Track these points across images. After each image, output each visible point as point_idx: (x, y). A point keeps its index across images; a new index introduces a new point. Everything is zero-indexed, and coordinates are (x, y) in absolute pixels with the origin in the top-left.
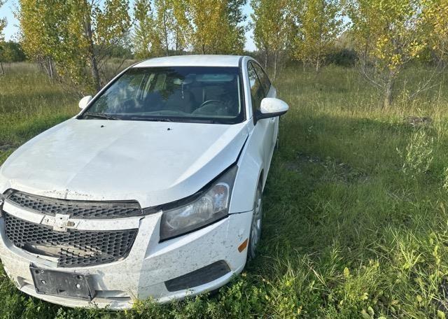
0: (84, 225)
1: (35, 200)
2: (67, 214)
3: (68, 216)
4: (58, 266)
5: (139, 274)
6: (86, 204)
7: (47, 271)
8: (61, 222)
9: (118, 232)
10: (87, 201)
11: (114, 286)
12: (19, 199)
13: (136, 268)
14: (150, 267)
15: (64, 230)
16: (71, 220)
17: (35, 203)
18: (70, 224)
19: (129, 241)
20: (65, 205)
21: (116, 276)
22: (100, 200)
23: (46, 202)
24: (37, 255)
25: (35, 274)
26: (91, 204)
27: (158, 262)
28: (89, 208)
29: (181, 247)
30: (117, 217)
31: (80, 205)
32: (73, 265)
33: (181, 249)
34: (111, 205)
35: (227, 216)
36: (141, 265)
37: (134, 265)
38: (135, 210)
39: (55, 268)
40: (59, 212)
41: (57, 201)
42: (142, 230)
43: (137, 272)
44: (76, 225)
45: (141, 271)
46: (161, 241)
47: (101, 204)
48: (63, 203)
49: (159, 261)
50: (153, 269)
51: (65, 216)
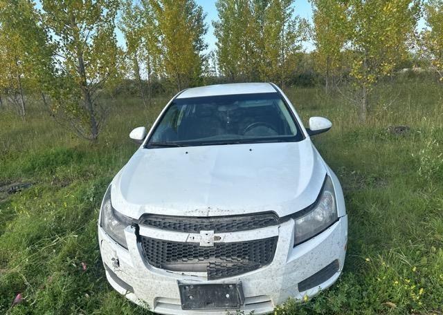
0: (229, 238)
1: (172, 221)
2: (210, 230)
3: (213, 231)
4: (208, 280)
5: (282, 278)
6: (226, 219)
7: (196, 286)
8: (208, 237)
9: (260, 241)
10: (227, 217)
11: (260, 291)
12: (155, 222)
13: (280, 272)
14: (290, 270)
15: (211, 244)
16: (217, 235)
17: (175, 224)
18: (216, 238)
19: (271, 248)
20: (206, 222)
21: (263, 282)
22: (241, 213)
23: (187, 221)
24: (181, 273)
25: (184, 291)
26: (231, 219)
27: (296, 265)
28: (230, 223)
29: (312, 250)
30: (257, 228)
31: (221, 220)
32: (223, 276)
33: (312, 252)
34: (249, 217)
35: (338, 220)
36: (284, 268)
37: (278, 270)
38: (271, 220)
39: (206, 282)
40: (202, 229)
41: (198, 220)
42: (282, 237)
43: (280, 276)
44: (222, 238)
45: (284, 274)
46: (295, 246)
47: (241, 218)
48: (204, 220)
49: (298, 264)
50: (293, 271)
51: (209, 231)
